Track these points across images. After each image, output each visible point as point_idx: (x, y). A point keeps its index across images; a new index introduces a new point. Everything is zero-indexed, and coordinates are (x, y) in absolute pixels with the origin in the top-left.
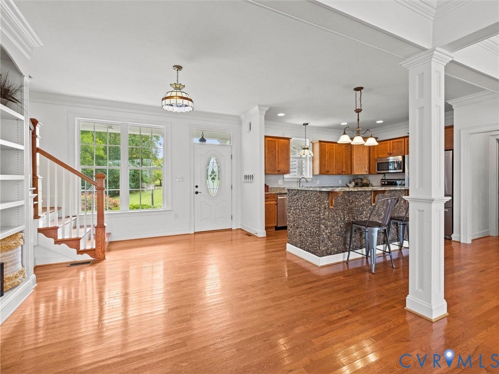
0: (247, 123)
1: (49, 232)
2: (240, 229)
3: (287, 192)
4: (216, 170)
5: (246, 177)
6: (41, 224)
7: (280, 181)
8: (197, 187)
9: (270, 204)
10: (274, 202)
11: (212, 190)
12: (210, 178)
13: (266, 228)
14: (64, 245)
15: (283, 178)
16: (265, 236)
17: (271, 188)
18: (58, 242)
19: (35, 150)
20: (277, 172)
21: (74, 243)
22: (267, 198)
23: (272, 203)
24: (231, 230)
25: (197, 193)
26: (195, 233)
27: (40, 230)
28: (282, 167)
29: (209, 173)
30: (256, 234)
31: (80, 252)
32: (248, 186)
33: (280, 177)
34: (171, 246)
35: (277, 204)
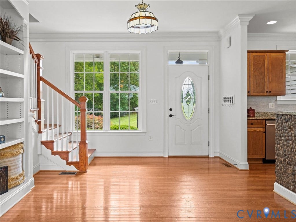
0: (227, 37)
1: (48, 144)
2: (219, 157)
3: (275, 117)
4: (191, 92)
5: (225, 99)
6: (44, 137)
7: (270, 104)
8: (171, 110)
9: (256, 131)
10: (261, 129)
11: (187, 114)
12: (184, 101)
13: (249, 160)
14: (57, 156)
15: (276, 100)
16: (248, 169)
17: (259, 113)
18: (54, 153)
19: (39, 79)
20: (266, 94)
21: (64, 155)
22: (250, 124)
23: (258, 130)
24: (208, 157)
25: (171, 116)
26: (170, 157)
27: (42, 143)
28: (273, 86)
29: (184, 96)
30: (236, 166)
31: (69, 164)
32: (227, 110)
33: (272, 99)
34: (142, 167)
35: (265, 132)
